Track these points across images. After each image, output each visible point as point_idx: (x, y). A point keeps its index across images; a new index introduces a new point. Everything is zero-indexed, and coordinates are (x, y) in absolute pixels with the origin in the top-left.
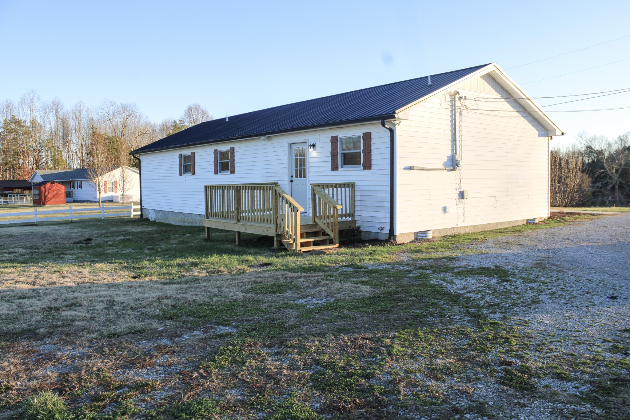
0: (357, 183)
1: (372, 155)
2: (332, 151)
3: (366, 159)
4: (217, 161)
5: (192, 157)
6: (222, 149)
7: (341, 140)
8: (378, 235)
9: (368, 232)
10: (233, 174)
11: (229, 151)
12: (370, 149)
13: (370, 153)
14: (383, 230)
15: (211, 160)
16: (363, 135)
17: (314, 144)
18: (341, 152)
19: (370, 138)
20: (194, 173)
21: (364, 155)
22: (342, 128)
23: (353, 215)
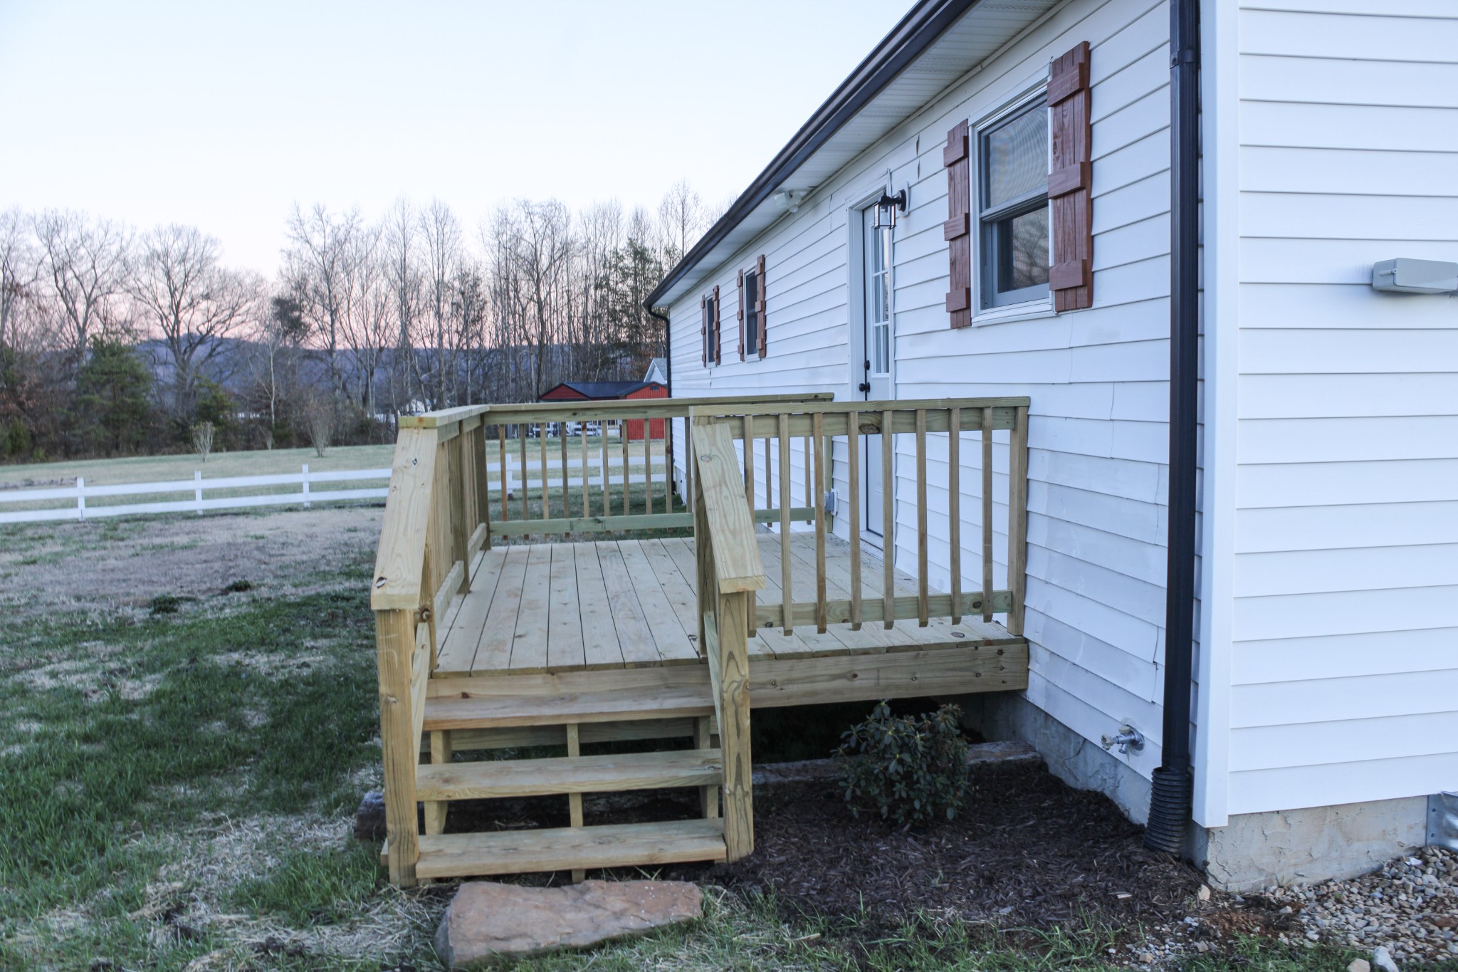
0: (1038, 403)
1: (1097, 203)
2: (950, 217)
3: (1066, 237)
4: (742, 312)
5: (716, 303)
6: (749, 264)
7: (985, 141)
8: (1115, 777)
9: (1072, 736)
10: (764, 360)
11: (757, 273)
12: (1082, 163)
13: (1084, 192)
14: (1137, 755)
15: (736, 309)
16: (1055, 76)
17: (903, 192)
18: (981, 211)
19: (1085, 88)
20: (719, 357)
21: (1056, 210)
22: (983, 69)
23: (1016, 606)
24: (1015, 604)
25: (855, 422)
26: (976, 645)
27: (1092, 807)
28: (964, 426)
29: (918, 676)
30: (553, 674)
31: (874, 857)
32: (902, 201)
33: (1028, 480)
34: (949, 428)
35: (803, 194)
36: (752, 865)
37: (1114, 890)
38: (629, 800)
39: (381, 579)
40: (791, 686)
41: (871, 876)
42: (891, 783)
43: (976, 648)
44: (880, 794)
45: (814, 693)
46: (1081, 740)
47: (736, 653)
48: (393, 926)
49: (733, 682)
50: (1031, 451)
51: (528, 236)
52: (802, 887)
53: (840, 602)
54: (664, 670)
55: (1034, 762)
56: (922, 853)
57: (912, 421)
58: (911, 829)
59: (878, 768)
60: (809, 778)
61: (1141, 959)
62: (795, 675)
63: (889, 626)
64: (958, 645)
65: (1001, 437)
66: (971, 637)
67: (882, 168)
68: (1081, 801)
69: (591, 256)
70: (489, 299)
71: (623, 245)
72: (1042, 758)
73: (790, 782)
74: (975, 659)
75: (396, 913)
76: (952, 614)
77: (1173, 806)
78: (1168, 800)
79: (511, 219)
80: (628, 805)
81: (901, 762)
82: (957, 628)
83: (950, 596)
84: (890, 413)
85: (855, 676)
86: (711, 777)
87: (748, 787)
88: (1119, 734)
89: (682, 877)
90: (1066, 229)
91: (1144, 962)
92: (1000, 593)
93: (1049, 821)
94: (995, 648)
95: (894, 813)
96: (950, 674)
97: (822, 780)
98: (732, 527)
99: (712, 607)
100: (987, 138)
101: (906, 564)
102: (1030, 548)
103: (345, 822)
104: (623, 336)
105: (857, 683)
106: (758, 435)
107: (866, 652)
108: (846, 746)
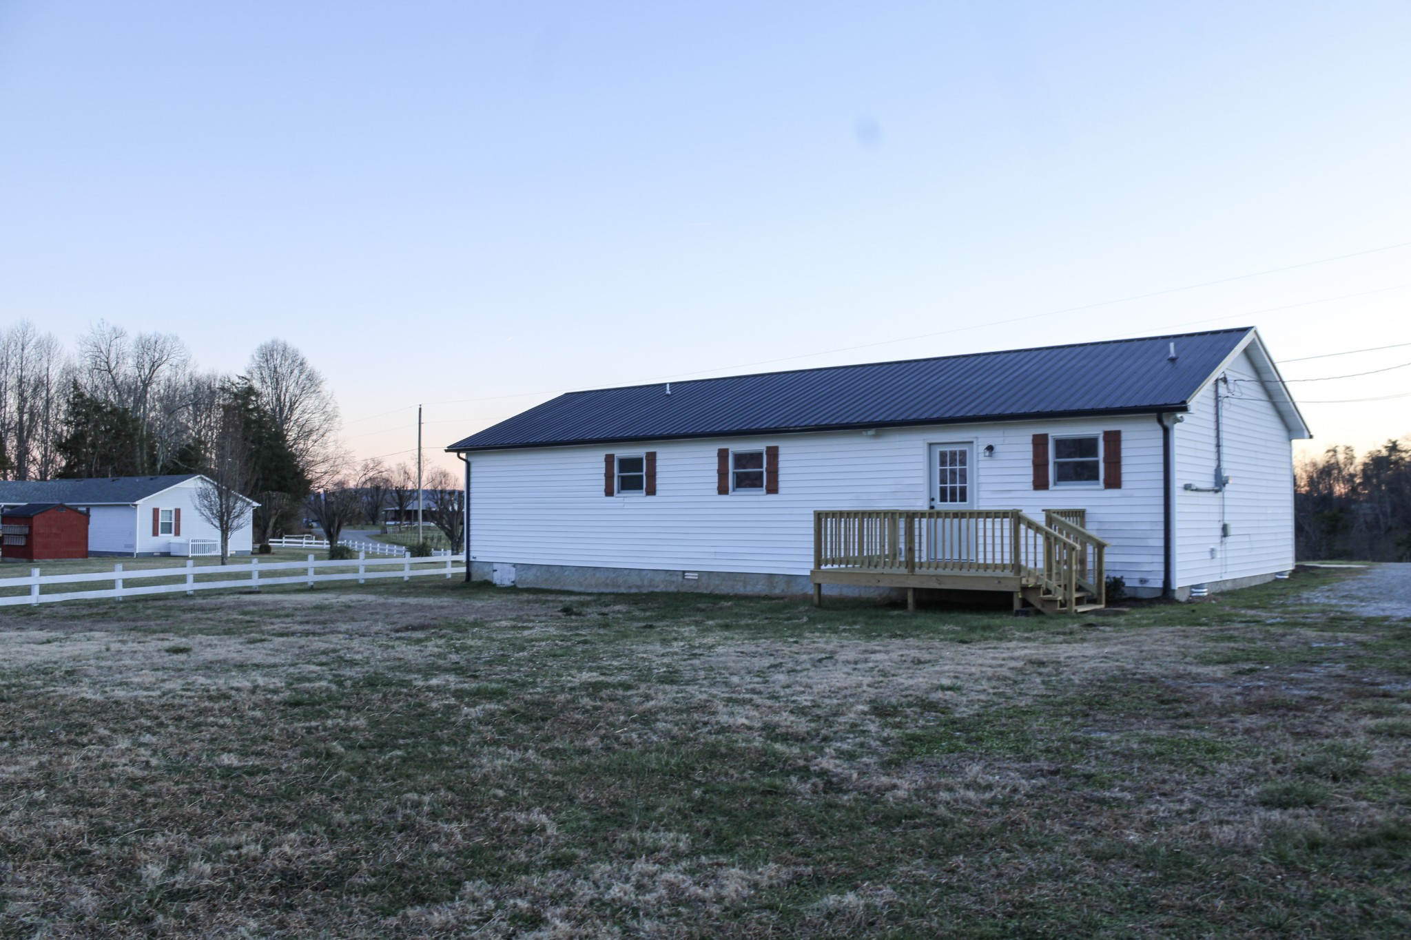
0: (1089, 510)
1: (1123, 466)
2: (1034, 459)
3: (1112, 472)
4: (725, 470)
5: (647, 461)
7: (1056, 441)
10: (775, 495)
14: (1146, 584)
15: (709, 467)
16: (1105, 435)
17: (991, 446)
18: (1055, 459)
20: (653, 491)
67: (968, 435)
88: (1139, 581)
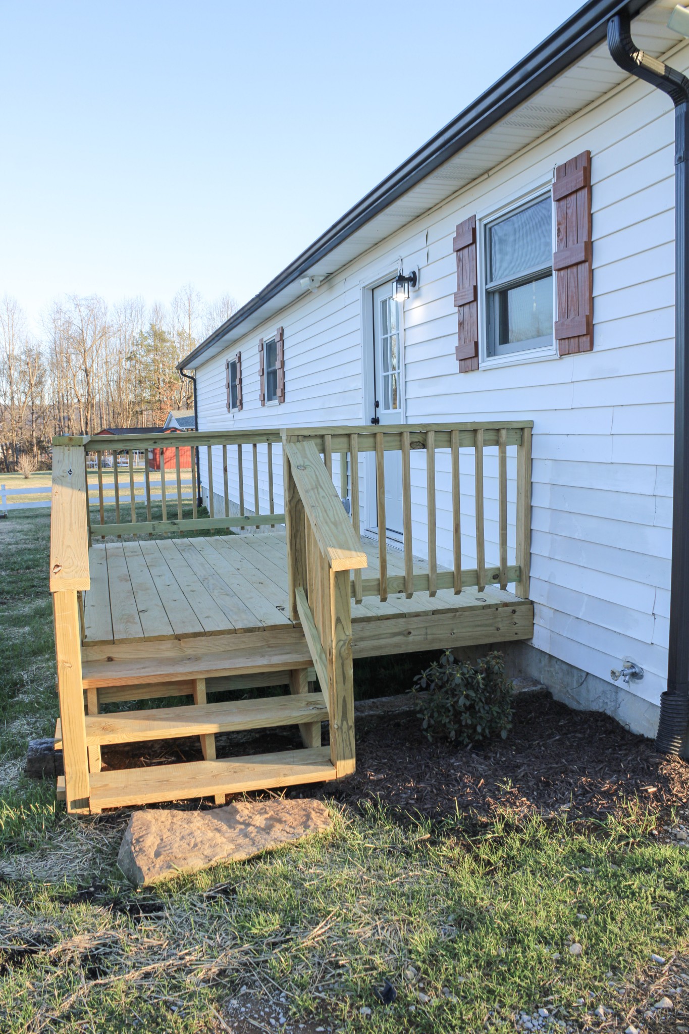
0: (545, 425)
1: (596, 273)
2: (459, 289)
3: (570, 300)
4: (263, 370)
5: (238, 365)
6: (269, 333)
7: (489, 231)
8: (616, 700)
9: (575, 671)
10: (283, 405)
11: (276, 341)
12: (585, 242)
13: (587, 264)
14: (637, 683)
15: (258, 368)
16: (558, 178)
17: (414, 273)
18: (486, 284)
19: (587, 185)
20: (241, 404)
21: (560, 279)
22: (489, 177)
23: (524, 577)
24: (522, 575)
25: (407, 440)
26: (496, 607)
27: (599, 724)
28: (487, 443)
29: (455, 631)
30: (180, 640)
31: (452, 771)
32: (413, 279)
33: (532, 483)
34: (475, 444)
35: (322, 278)
36: (356, 782)
37: (643, 786)
38: (244, 736)
39: (57, 566)
40: (362, 643)
41: (454, 786)
42: (457, 714)
43: (497, 609)
44: (449, 722)
45: (380, 647)
46: (584, 675)
47: (342, 618)
48: (80, 851)
49: (340, 641)
50: (534, 461)
51: (77, 321)
52: (401, 798)
53: (396, 578)
54: (266, 634)
55: (541, 692)
56: (486, 766)
57: (449, 439)
58: (474, 747)
59: (449, 702)
60: (380, 712)
61: (678, 837)
62: (366, 634)
63: (433, 595)
64: (484, 607)
65: (512, 451)
66: (491, 601)
67: (394, 256)
68: (589, 720)
69: (122, 337)
70: (48, 368)
71: (146, 328)
72: (547, 688)
73: (366, 716)
74: (495, 618)
75: (78, 840)
76: (478, 583)
77: (679, 720)
78: (675, 716)
79: (64, 309)
80: (244, 740)
81: (467, 697)
82: (481, 595)
83: (476, 571)
84: (433, 433)
85: (410, 633)
86: (317, 715)
87: (351, 722)
88: (623, 669)
89: (301, 795)
90: (570, 294)
91: (681, 840)
92: (512, 567)
93: (569, 736)
94: (510, 609)
95: (460, 736)
96: (479, 629)
97: (390, 713)
98: (333, 520)
99: (301, 584)
100: (490, 229)
101: (420, 550)
102: (534, 533)
103: (13, 764)
104: (147, 395)
105: (411, 638)
106: (335, 451)
107: (417, 615)
108: (418, 686)
